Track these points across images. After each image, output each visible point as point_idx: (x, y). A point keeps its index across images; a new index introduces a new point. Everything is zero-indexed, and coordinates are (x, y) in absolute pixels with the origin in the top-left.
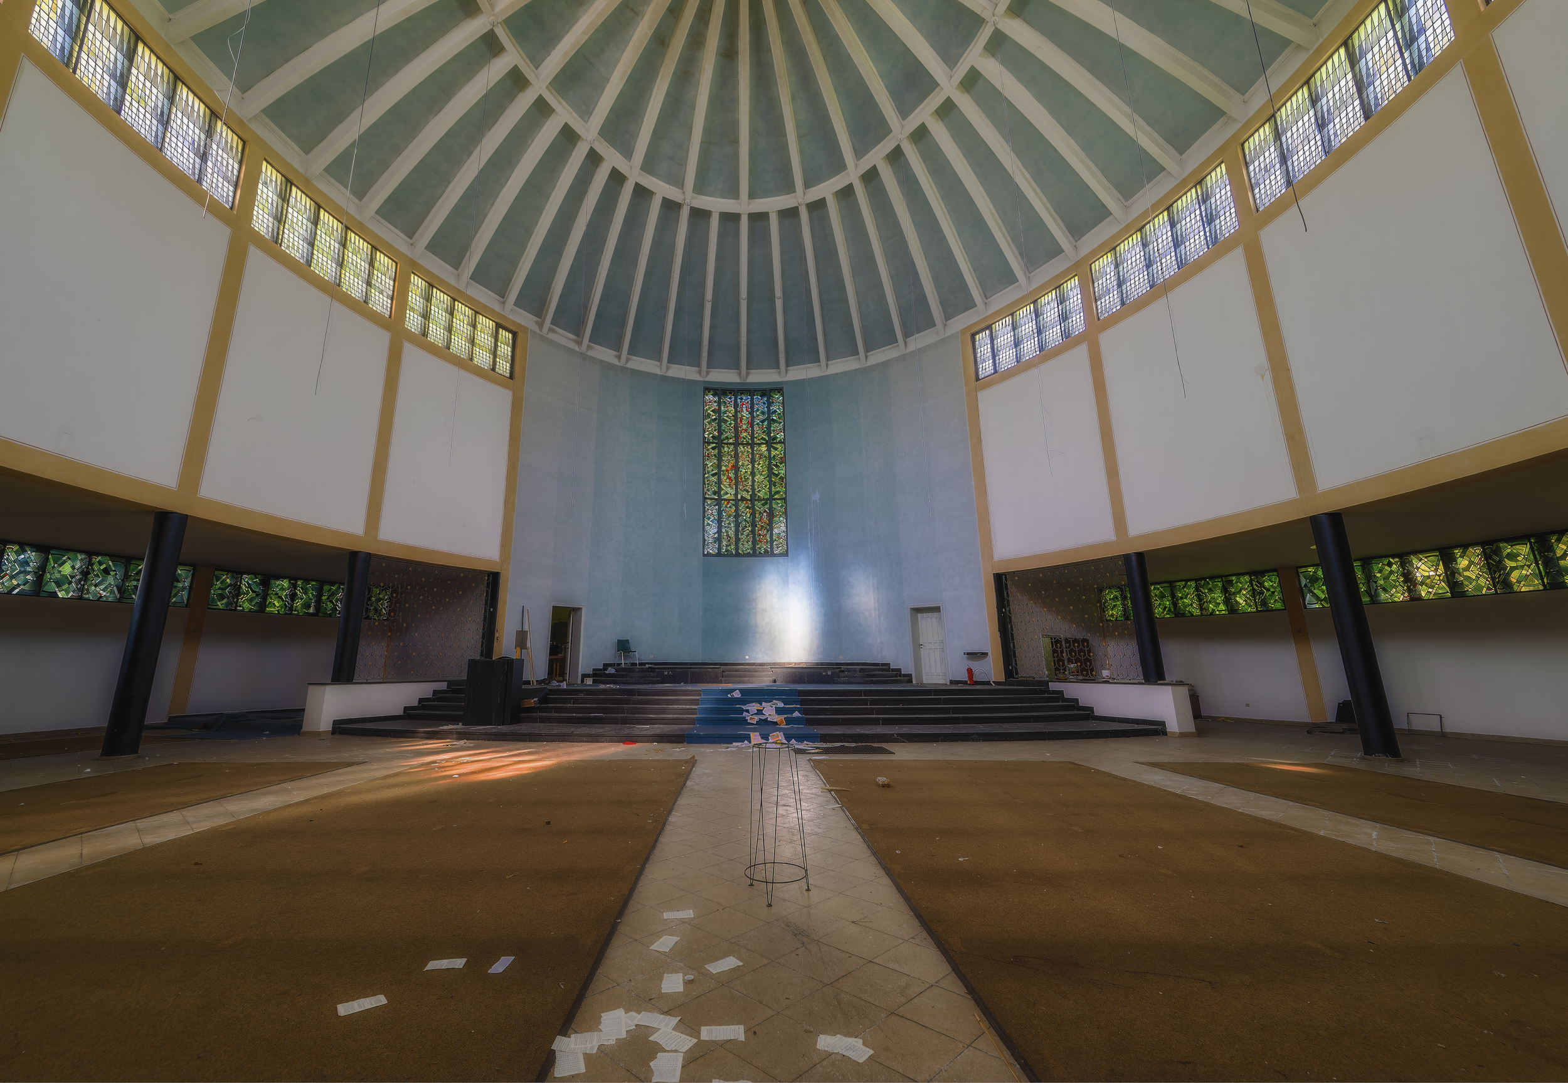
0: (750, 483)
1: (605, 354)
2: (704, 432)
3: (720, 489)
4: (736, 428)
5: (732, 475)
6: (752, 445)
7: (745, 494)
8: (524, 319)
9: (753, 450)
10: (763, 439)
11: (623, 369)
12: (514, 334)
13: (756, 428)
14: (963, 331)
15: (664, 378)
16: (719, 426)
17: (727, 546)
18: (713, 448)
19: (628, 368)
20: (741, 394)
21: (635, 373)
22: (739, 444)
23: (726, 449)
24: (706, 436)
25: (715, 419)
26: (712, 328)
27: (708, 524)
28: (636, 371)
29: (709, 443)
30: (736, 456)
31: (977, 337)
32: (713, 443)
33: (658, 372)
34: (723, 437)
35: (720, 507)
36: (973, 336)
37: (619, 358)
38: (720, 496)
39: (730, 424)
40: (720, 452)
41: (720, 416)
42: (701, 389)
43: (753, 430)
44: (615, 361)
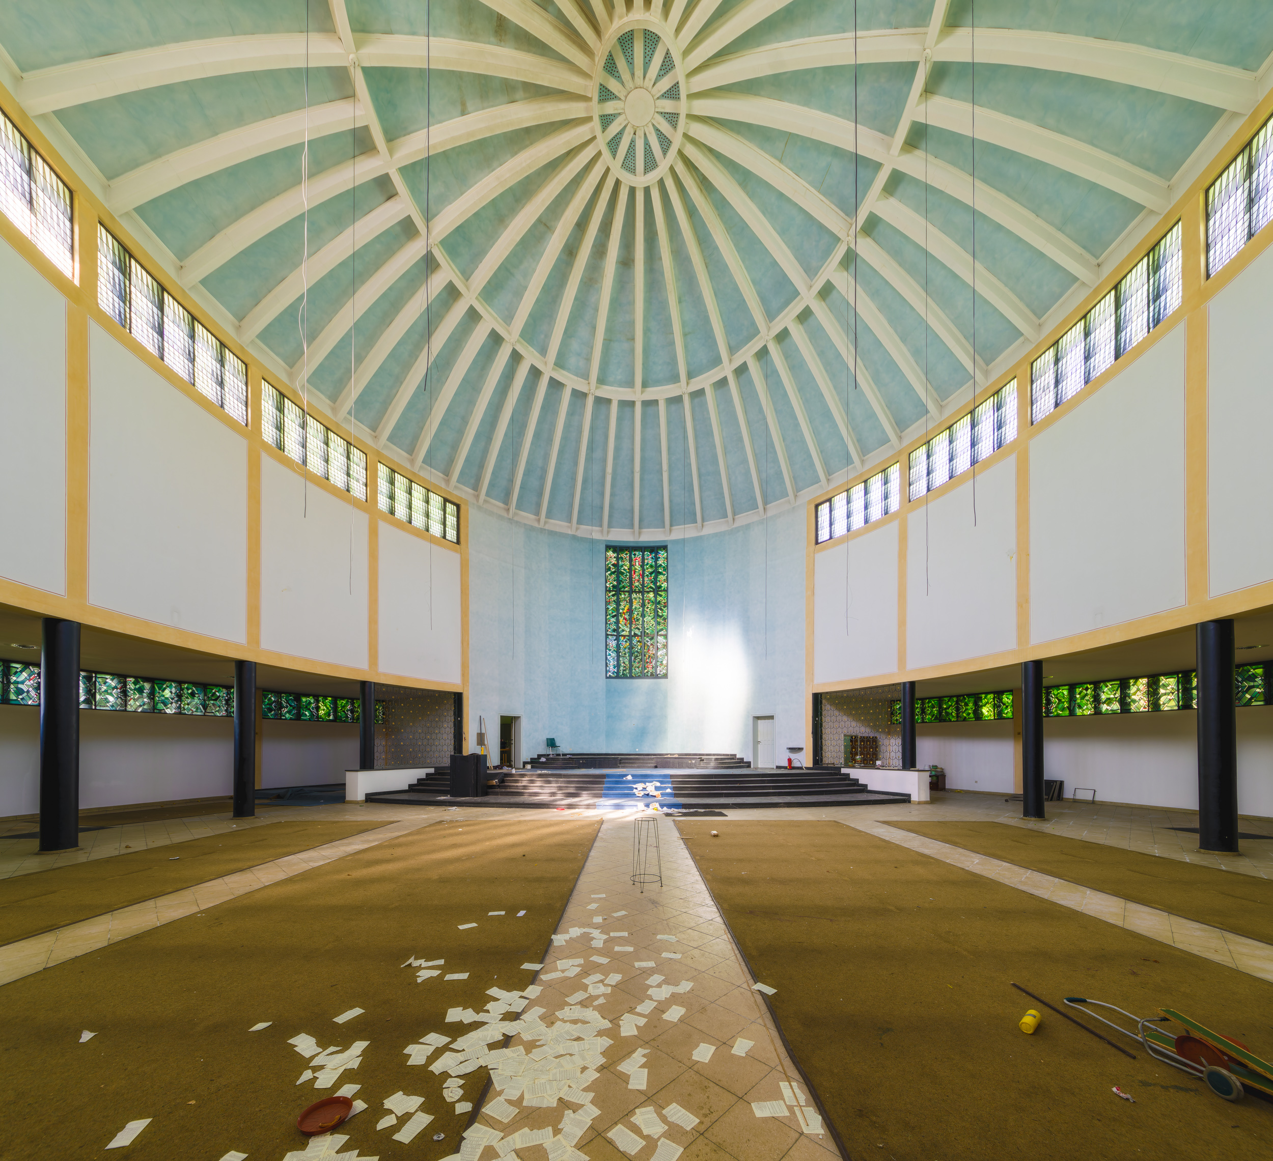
0: (641, 623)
1: (527, 517)
2: (606, 582)
3: (618, 627)
4: (631, 578)
5: (627, 617)
6: (642, 592)
7: (637, 632)
8: (463, 493)
9: (643, 597)
10: (651, 587)
11: (542, 530)
12: (458, 507)
13: (646, 579)
14: (809, 502)
15: (574, 538)
16: (618, 577)
17: (624, 670)
18: (613, 595)
19: (545, 530)
20: (635, 550)
21: (552, 533)
22: (633, 592)
23: (623, 596)
24: (608, 585)
25: (614, 572)
26: (612, 495)
27: (610, 655)
28: (552, 531)
29: (610, 591)
30: (631, 602)
31: (820, 507)
32: (613, 591)
33: (570, 532)
34: (621, 586)
35: (618, 642)
36: (817, 506)
37: (539, 521)
38: (618, 633)
39: (626, 576)
40: (618, 598)
41: (618, 569)
42: (603, 548)
43: (643, 581)
44: (536, 525)
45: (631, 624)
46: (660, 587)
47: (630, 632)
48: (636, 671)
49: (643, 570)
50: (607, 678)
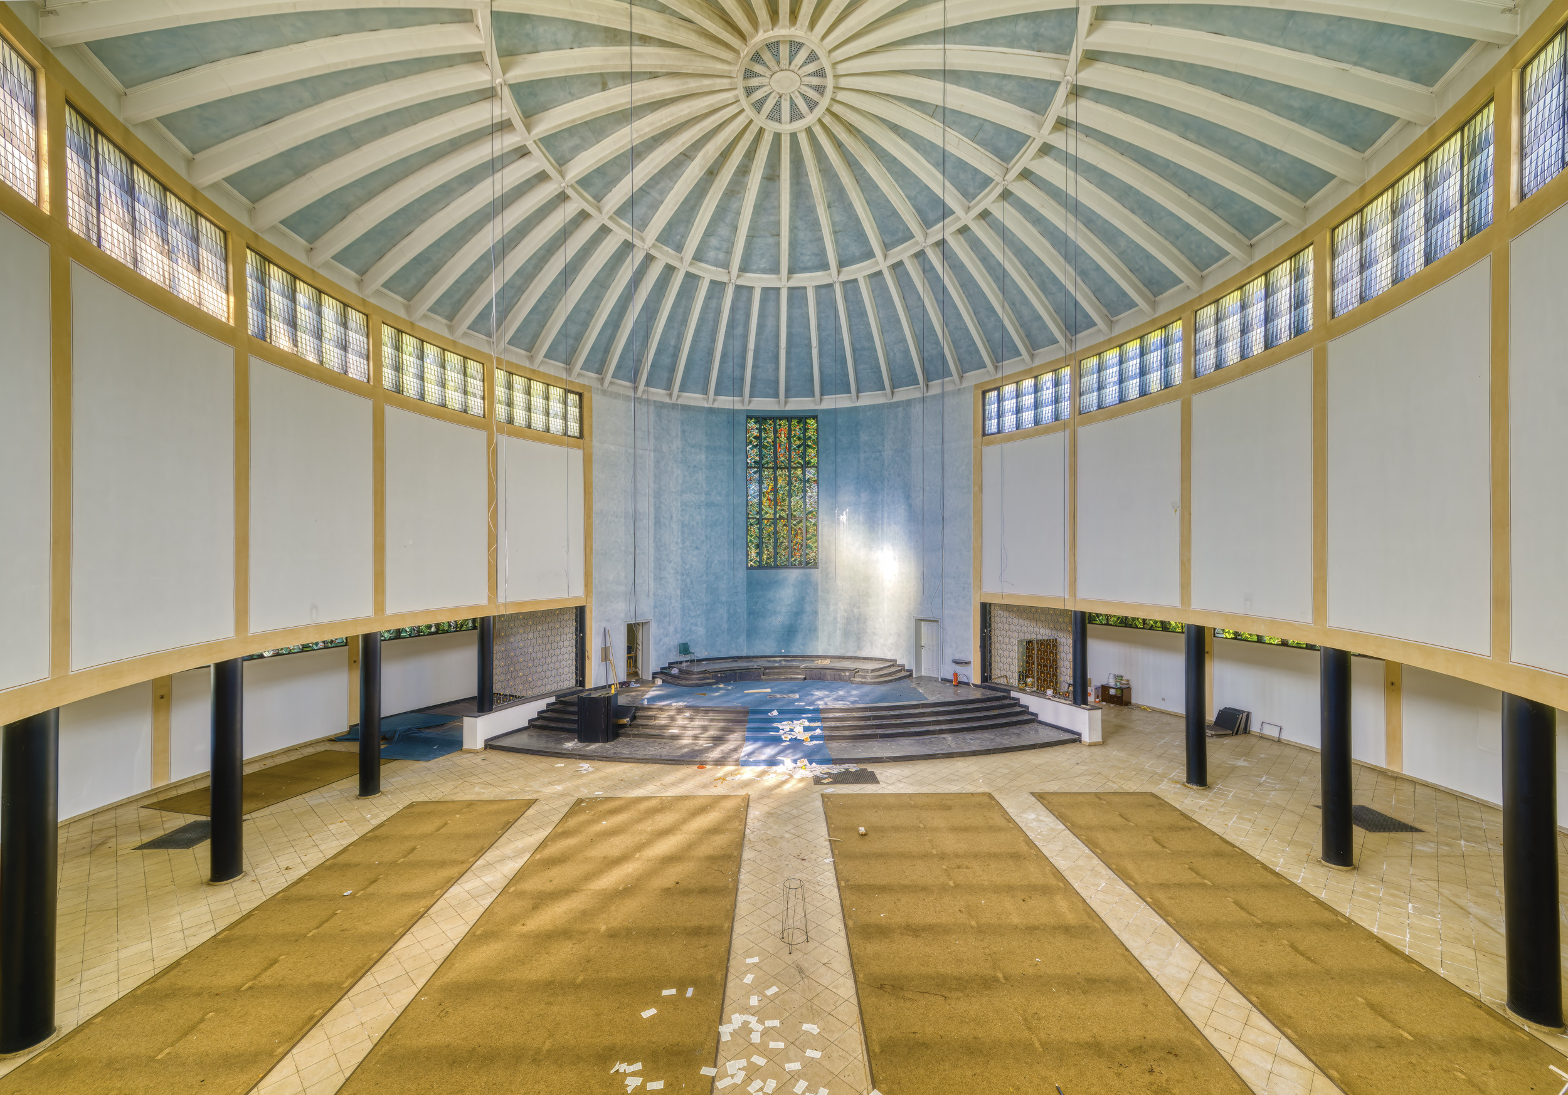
0: (787, 504)
1: (658, 394)
2: (747, 458)
3: (761, 509)
4: (775, 452)
5: (771, 497)
6: (789, 468)
7: (783, 514)
8: (587, 380)
9: (790, 473)
10: (799, 463)
11: (674, 406)
12: (580, 395)
13: (793, 454)
14: (976, 387)
15: (711, 411)
16: (760, 451)
17: (768, 559)
18: (755, 473)
19: (678, 405)
20: (780, 420)
21: (685, 408)
22: (777, 468)
23: (766, 473)
24: (749, 461)
25: (757, 445)
26: (754, 367)
27: (751, 541)
28: (685, 406)
29: (751, 467)
30: (776, 480)
31: (987, 394)
32: (755, 467)
33: (706, 405)
34: (764, 462)
35: (761, 526)
36: (984, 393)
37: (670, 395)
38: (761, 515)
39: (770, 449)
40: (761, 476)
41: (761, 442)
42: (743, 418)
43: (790, 455)
44: (667, 400)
45: (776, 504)
46: (809, 463)
47: (775, 514)
48: (781, 560)
49: (790, 443)
50: (748, 568)
